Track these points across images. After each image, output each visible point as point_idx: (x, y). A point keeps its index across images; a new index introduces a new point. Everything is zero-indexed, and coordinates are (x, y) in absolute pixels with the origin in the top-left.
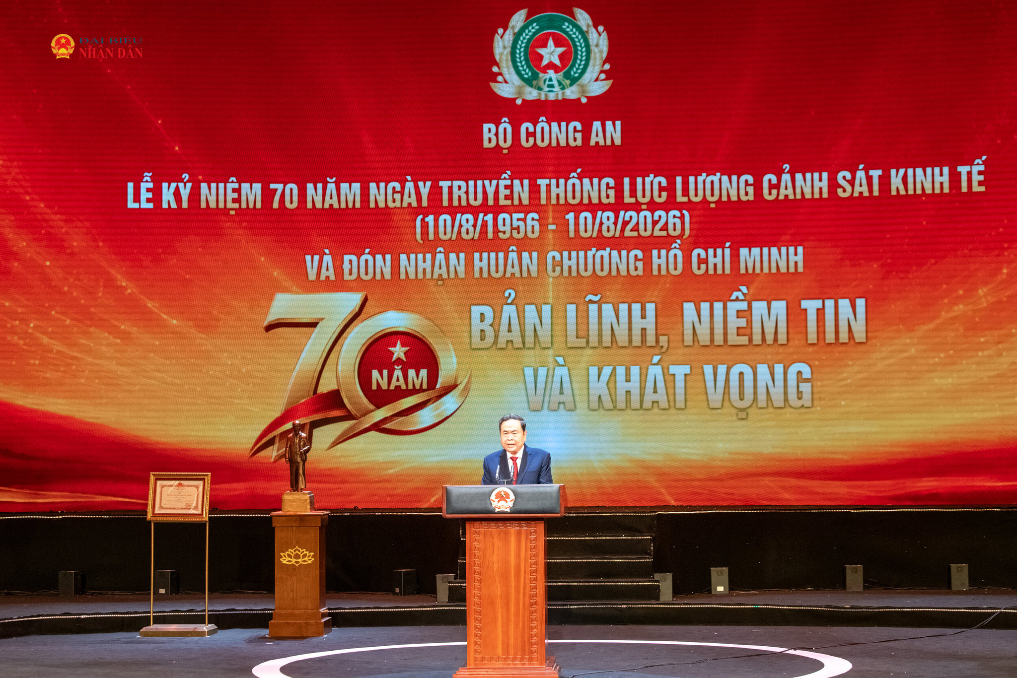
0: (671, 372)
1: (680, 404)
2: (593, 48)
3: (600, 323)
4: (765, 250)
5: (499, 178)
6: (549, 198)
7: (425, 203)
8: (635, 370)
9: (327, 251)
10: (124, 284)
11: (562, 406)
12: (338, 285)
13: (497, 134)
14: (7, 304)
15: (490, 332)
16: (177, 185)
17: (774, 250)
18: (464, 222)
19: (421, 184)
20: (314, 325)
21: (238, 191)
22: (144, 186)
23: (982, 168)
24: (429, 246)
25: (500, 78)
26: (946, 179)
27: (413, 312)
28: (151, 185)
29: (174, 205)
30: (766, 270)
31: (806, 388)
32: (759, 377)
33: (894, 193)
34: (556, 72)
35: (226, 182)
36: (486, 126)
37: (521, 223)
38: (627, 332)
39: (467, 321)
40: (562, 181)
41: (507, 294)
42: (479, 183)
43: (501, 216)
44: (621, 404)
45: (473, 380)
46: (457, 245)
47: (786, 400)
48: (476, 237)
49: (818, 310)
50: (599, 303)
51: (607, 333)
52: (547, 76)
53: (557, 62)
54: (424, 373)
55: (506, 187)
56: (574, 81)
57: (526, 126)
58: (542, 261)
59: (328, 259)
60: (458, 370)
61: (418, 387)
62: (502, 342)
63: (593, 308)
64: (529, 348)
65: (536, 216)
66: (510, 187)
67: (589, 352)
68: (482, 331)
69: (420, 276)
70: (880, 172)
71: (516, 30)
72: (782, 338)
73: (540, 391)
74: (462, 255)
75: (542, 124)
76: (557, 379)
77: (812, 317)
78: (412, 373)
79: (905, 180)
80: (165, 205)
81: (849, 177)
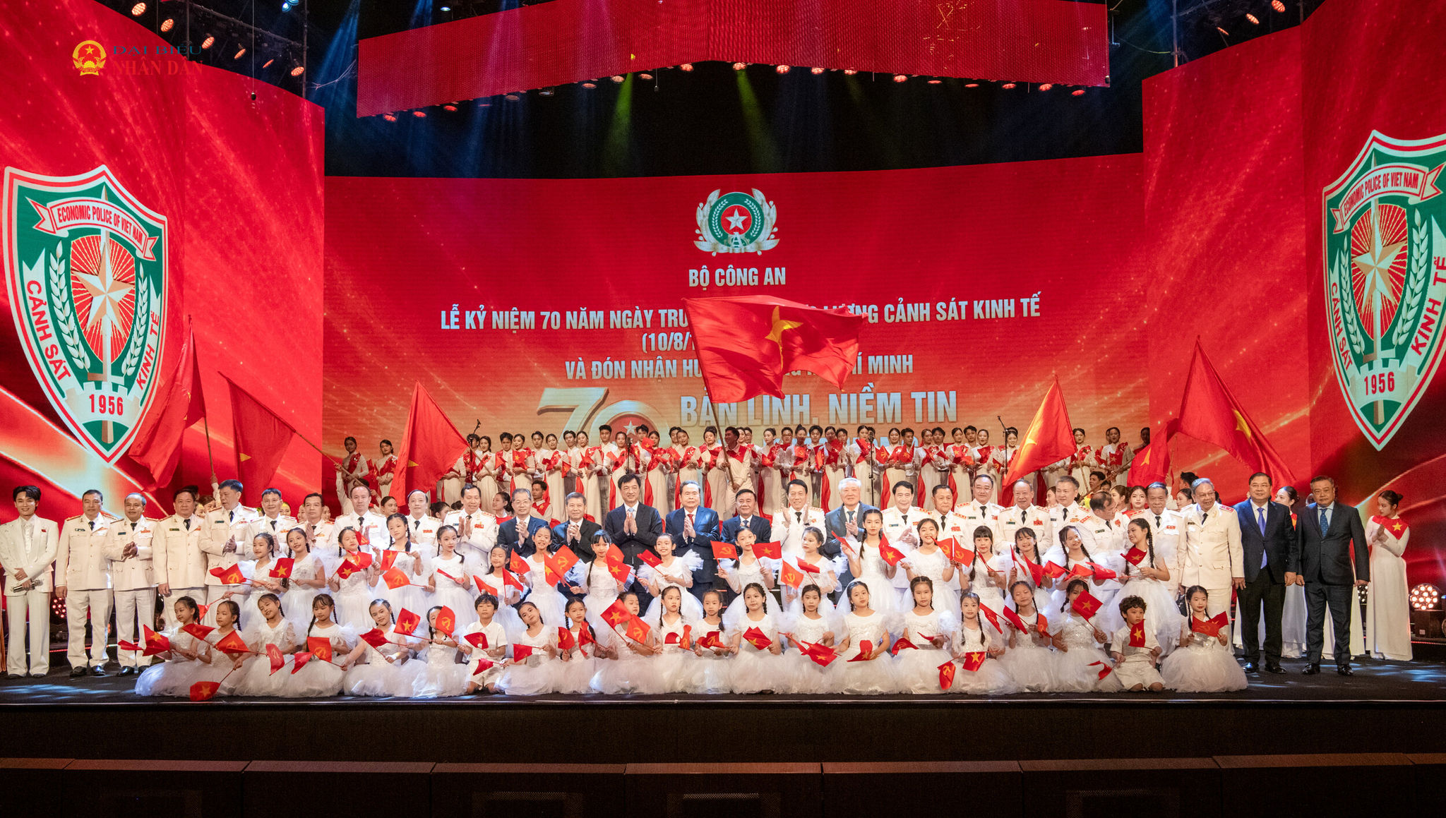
2: (765, 216)
4: (886, 357)
7: (649, 325)
9: (580, 359)
10: (439, 383)
12: (589, 382)
13: (699, 277)
14: (358, 396)
16: (476, 314)
17: (892, 357)
18: (676, 338)
19: (646, 311)
20: (571, 410)
21: (518, 317)
22: (453, 314)
23: (1038, 300)
24: (652, 355)
25: (701, 238)
26: (1012, 308)
27: (640, 401)
28: (458, 313)
29: (474, 327)
30: (886, 372)
33: (976, 317)
34: (740, 233)
35: (510, 310)
36: (691, 271)
38: (790, 414)
39: (679, 406)
46: (671, 354)
48: (684, 349)
49: (923, 399)
51: (776, 414)
52: (734, 236)
53: (741, 227)
56: (752, 240)
57: (719, 271)
59: (581, 364)
62: (702, 422)
68: (688, 414)
69: (646, 376)
70: (966, 303)
71: (712, 204)
72: (898, 418)
74: (675, 362)
75: (731, 269)
77: (919, 404)
79: (984, 308)
80: (467, 327)
81: (945, 307)
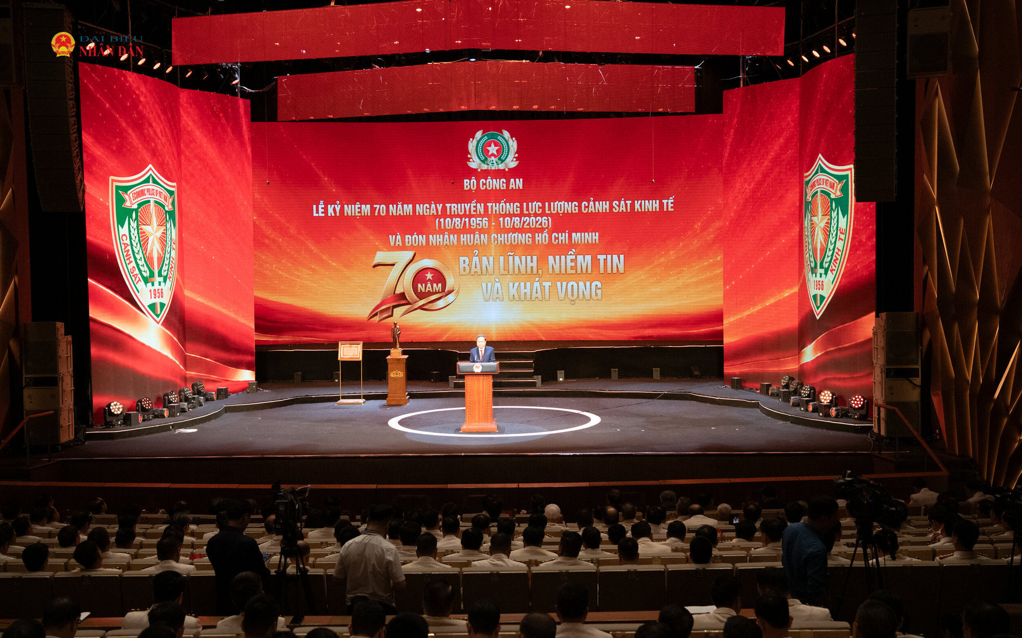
0: (543, 285)
1: (547, 296)
2: (510, 147)
3: (514, 264)
4: (583, 234)
5: (471, 203)
6: (492, 211)
7: (440, 213)
8: (528, 284)
9: (398, 234)
10: (313, 248)
11: (498, 299)
12: (403, 248)
13: (470, 184)
14: (264, 257)
15: (467, 268)
16: (334, 207)
17: (586, 234)
18: (456, 222)
19: (438, 205)
20: (393, 265)
21: (360, 208)
22: (320, 207)
23: (673, 201)
24: (442, 231)
25: (471, 160)
26: (657, 205)
27: (435, 259)
28: (323, 206)
29: (333, 215)
30: (583, 242)
31: (599, 292)
32: (580, 287)
33: (636, 210)
34: (495, 157)
35: (355, 204)
36: (465, 181)
37: (480, 222)
38: (525, 268)
39: (458, 263)
40: (498, 204)
41: (474, 252)
42: (463, 205)
43: (472, 219)
44: (523, 297)
45: (460, 289)
46: (453, 231)
47: (591, 297)
48: (461, 228)
49: (604, 259)
50: (513, 256)
51: (517, 268)
52: (491, 159)
53: (496, 153)
54: (440, 285)
55: (474, 207)
56: (502, 161)
57: (482, 181)
58: (489, 238)
59: (399, 237)
60: (454, 285)
61: (437, 291)
62: (472, 273)
63: (511, 258)
64: (484, 275)
65: (487, 219)
66: (476, 207)
67: (509, 276)
68: (464, 267)
69: (438, 244)
70: (630, 202)
71: (478, 139)
72: (589, 271)
73: (489, 291)
74: (456, 236)
76: (496, 288)
77: (602, 262)
78: (435, 285)
79: (641, 205)
80: (329, 215)
81: (618, 203)
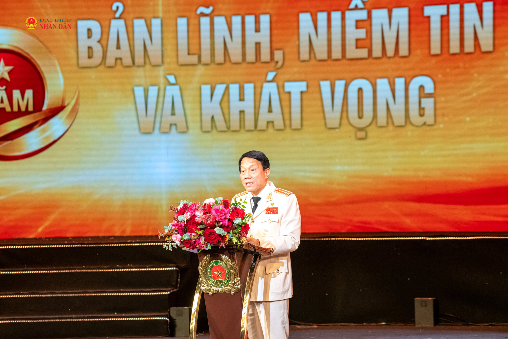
0: (287, 89)
1: (296, 122)
3: (212, 36)
8: (249, 88)
11: (173, 127)
15: (98, 50)
27: (17, 27)
31: (428, 103)
32: (379, 94)
38: (240, 46)
39: (73, 37)
41: (114, 8)
44: (235, 124)
45: (81, 101)
47: (407, 116)
49: (442, 17)
50: (211, 16)
51: (219, 47)
54: (29, 93)
60: (65, 92)
61: (23, 109)
62: (110, 61)
63: (205, 21)
64: (139, 66)
67: (200, 70)
68: (90, 48)
72: (404, 50)
73: (151, 111)
76: (168, 100)
77: (435, 25)
78: (16, 94)
